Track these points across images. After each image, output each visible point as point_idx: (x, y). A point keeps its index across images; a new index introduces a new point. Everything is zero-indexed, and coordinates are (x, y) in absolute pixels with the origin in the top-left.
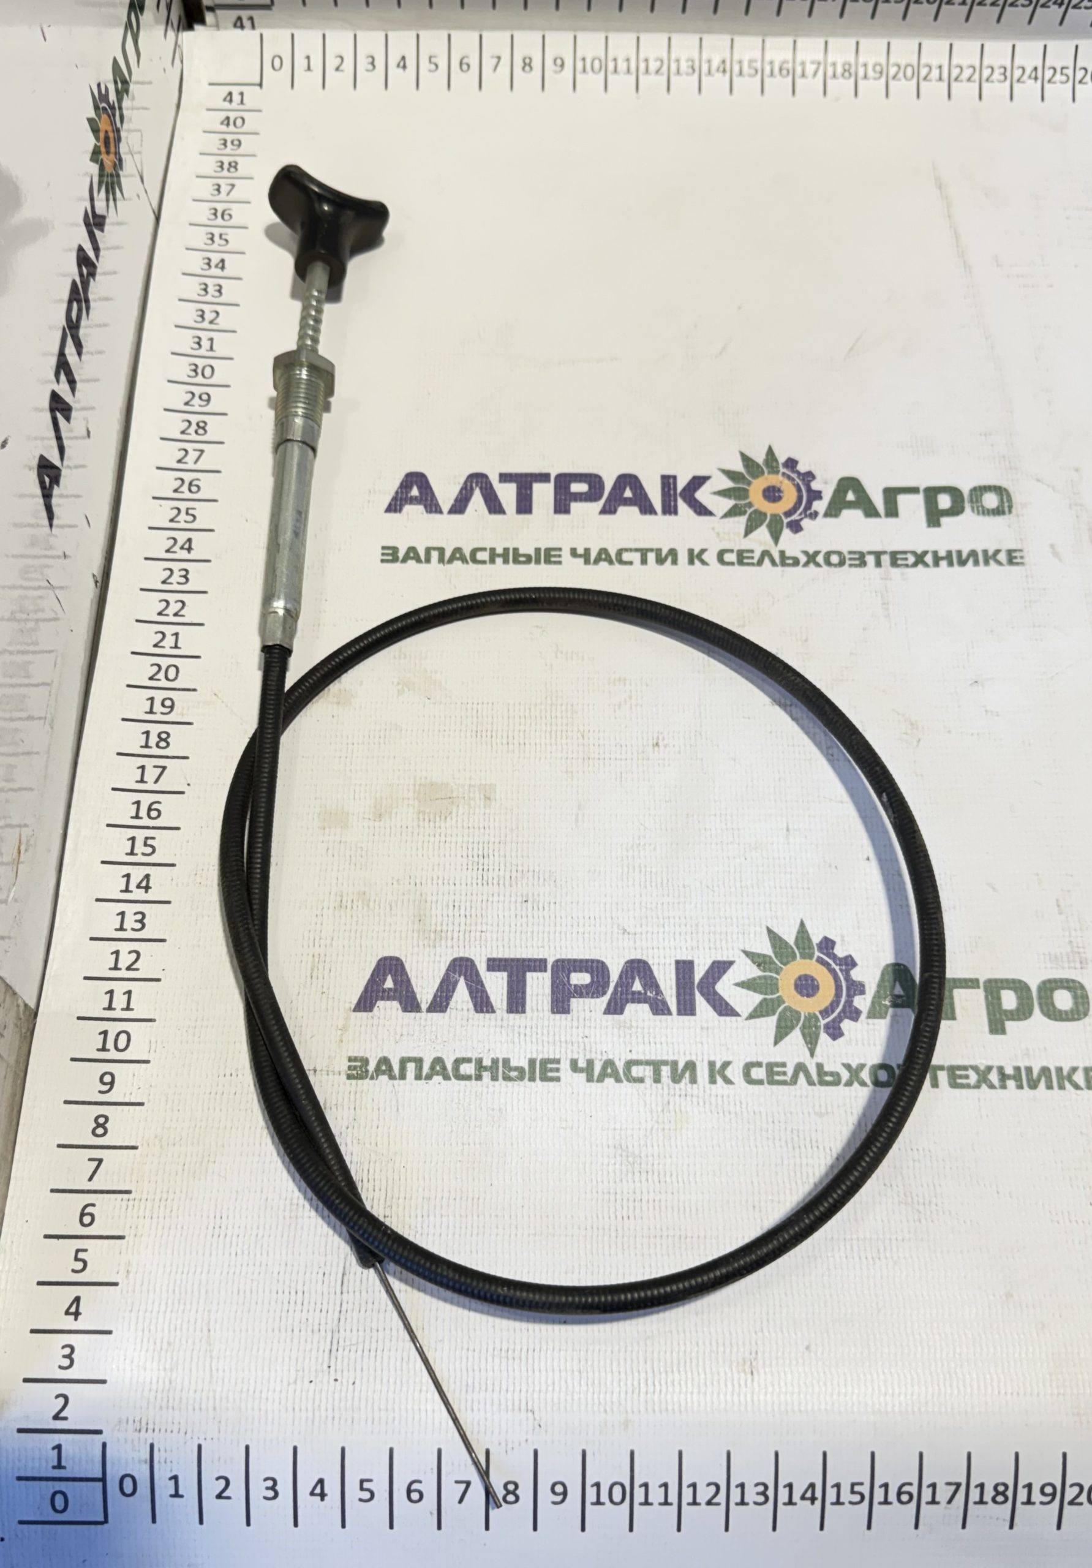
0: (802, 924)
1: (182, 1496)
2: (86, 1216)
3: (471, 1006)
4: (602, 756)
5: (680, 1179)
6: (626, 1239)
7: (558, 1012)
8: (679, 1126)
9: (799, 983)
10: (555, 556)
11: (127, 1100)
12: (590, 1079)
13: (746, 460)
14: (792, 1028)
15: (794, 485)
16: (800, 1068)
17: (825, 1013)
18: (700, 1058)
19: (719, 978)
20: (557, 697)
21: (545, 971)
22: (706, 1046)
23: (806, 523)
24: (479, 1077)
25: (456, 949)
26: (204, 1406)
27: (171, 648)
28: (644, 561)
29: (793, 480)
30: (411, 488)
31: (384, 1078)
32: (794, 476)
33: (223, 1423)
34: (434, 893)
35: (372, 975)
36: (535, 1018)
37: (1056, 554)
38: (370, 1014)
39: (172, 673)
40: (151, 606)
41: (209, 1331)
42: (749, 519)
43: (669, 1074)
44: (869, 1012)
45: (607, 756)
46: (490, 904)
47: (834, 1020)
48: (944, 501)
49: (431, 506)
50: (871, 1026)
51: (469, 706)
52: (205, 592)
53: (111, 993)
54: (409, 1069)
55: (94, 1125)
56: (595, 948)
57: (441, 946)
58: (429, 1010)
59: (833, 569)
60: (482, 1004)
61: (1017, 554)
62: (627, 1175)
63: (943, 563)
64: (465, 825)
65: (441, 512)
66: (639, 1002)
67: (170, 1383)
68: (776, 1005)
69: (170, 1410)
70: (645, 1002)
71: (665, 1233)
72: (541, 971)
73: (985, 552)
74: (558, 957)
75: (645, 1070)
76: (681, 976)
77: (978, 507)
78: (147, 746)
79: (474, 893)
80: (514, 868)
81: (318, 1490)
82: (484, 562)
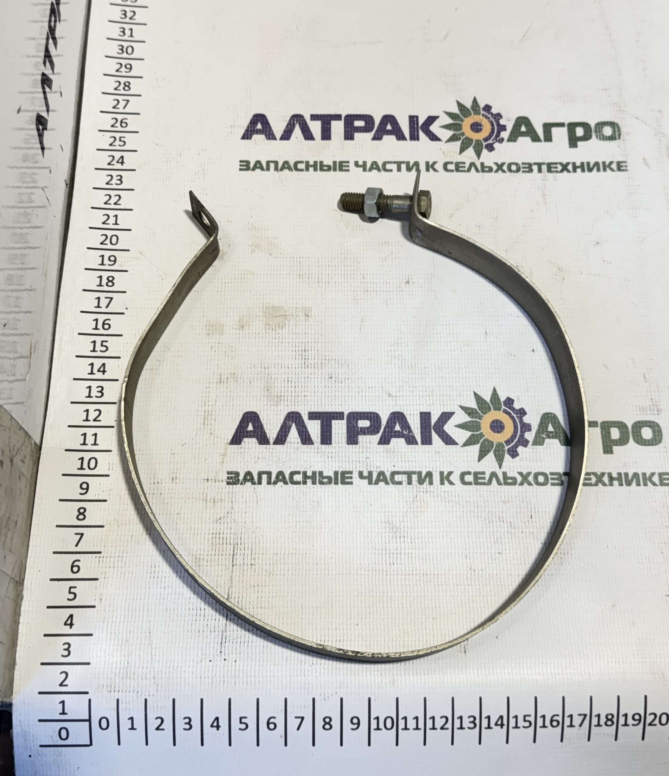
0: (495, 390)
1: (136, 729)
2: (74, 567)
3: (299, 440)
4: (375, 290)
5: (423, 541)
6: (392, 576)
7: (351, 444)
8: (423, 510)
9: (492, 425)
10: (345, 166)
11: (97, 498)
12: (370, 483)
13: (460, 106)
14: (489, 451)
15: (489, 121)
16: (494, 475)
17: (508, 442)
18: (435, 470)
19: (446, 423)
20: (348, 254)
21: (343, 419)
22: (438, 462)
23: (496, 145)
24: (305, 483)
25: (290, 406)
26: (148, 676)
27: (113, 224)
28: (399, 169)
29: (489, 118)
30: (257, 124)
31: (249, 484)
32: (489, 116)
33: (159, 685)
34: (276, 374)
35: (240, 423)
36: (337, 447)
37: (647, 164)
38: (240, 446)
39: (114, 240)
40: (100, 198)
41: (150, 633)
42: (462, 143)
43: (417, 479)
44: (533, 442)
45: (378, 289)
46: (309, 380)
47: (513, 447)
48: (580, 131)
49: (269, 135)
50: (535, 450)
51: (295, 259)
52: (132, 190)
53: (85, 435)
54: (263, 478)
55: (78, 514)
56: (372, 405)
57: (280, 405)
58: (274, 443)
59: (513, 174)
60: (306, 439)
61: (623, 164)
62: (392, 539)
63: (579, 170)
64: (294, 332)
65: (275, 139)
66: (399, 437)
67: (128, 663)
68: (479, 438)
69: (128, 679)
70: (402, 437)
71: (415, 573)
72: (340, 419)
73: (604, 163)
74: (350, 411)
75: (402, 477)
76: (423, 422)
77: (600, 135)
78: (100, 285)
79: (300, 373)
80: (324, 358)
81: (215, 724)
82: (302, 170)
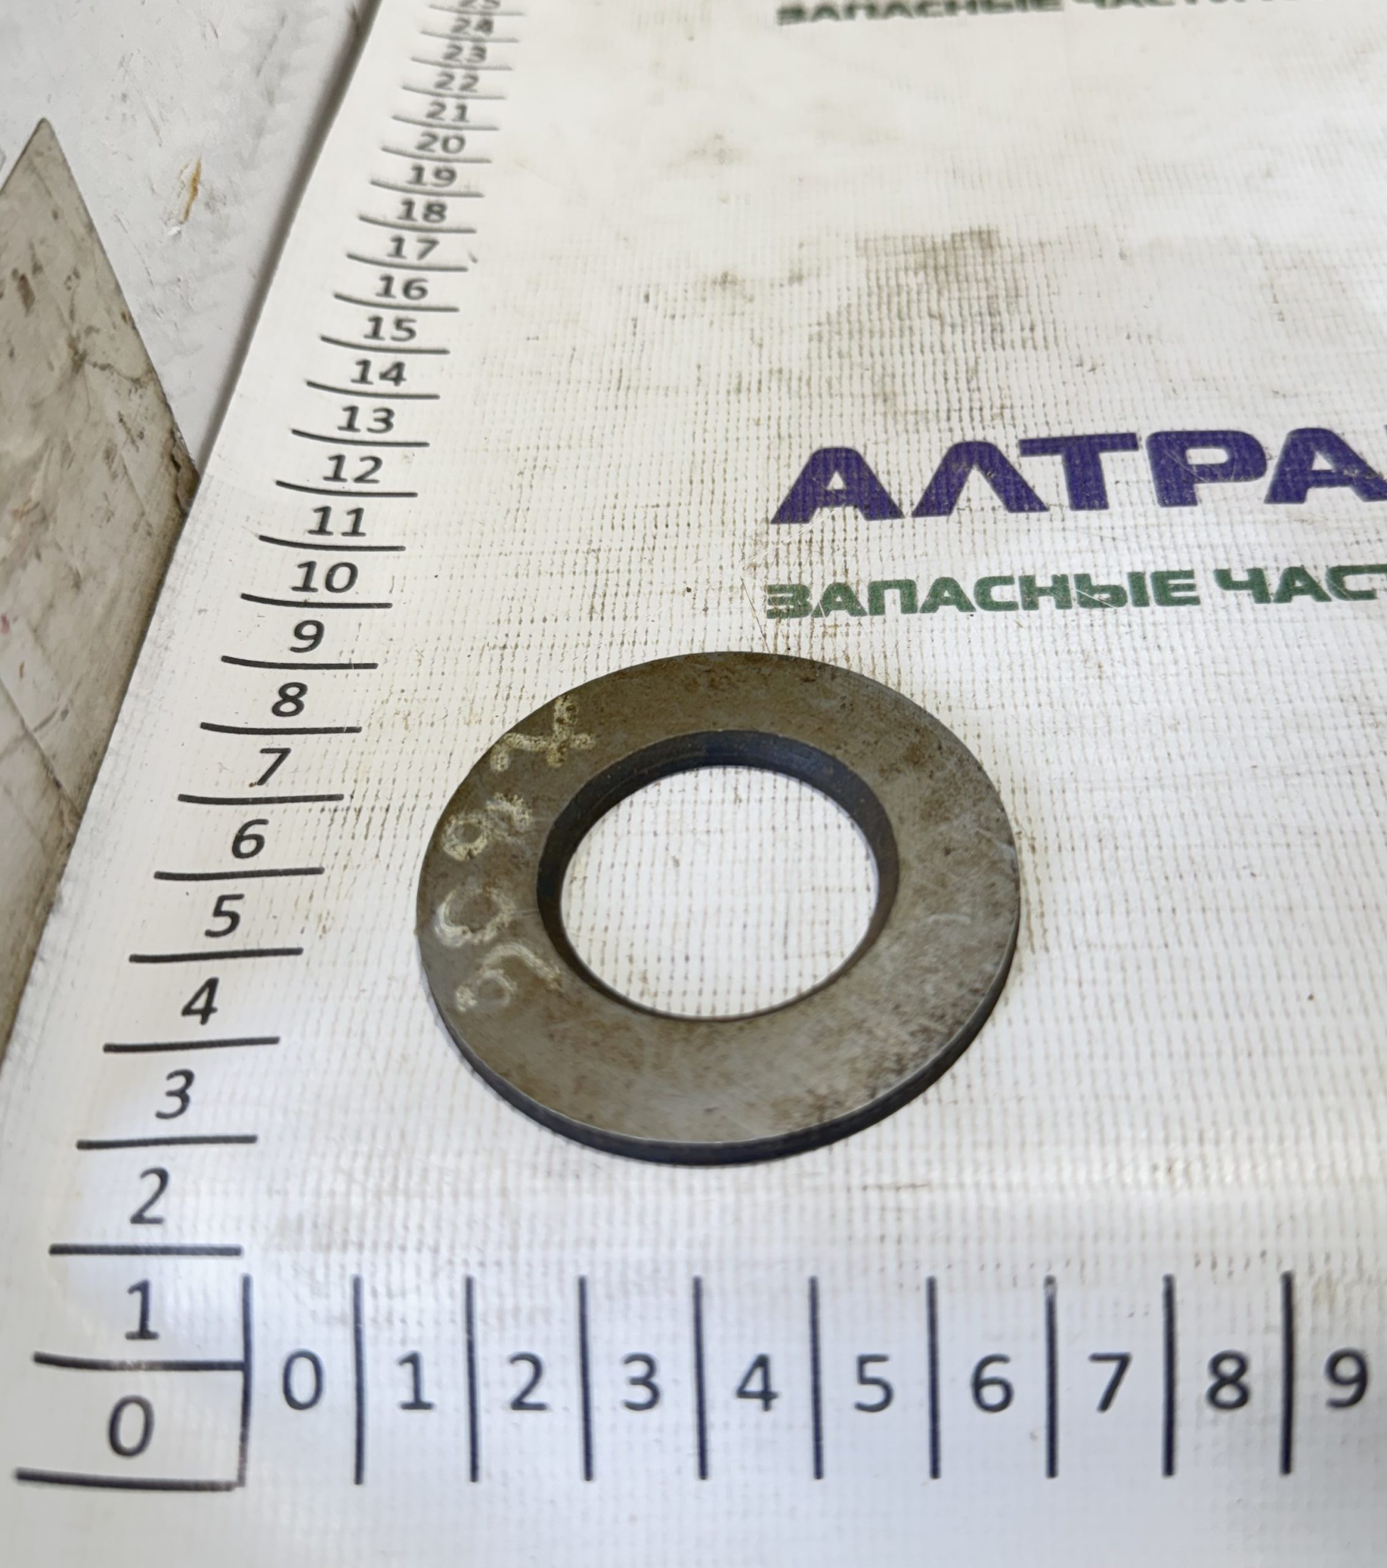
1: (429, 1406)
2: (246, 840)
3: (998, 502)
7: (1175, 504)
11: (344, 661)
12: (1262, 598)
21: (1135, 446)
24: (1031, 605)
25: (957, 432)
27: (454, 119)
31: (841, 614)
34: (908, 365)
35: (804, 473)
36: (1128, 514)
38: (806, 525)
39: (453, 144)
46: (1012, 373)
52: (509, 69)
53: (325, 510)
54: (888, 598)
55: (278, 699)
56: (1226, 416)
57: (928, 428)
58: (917, 513)
60: (1021, 500)
64: (952, 280)
66: (1333, 484)
70: (1344, 484)
72: (1128, 449)
74: (1157, 429)
75: (1372, 580)
78: (408, 217)
79: (981, 361)
80: (1049, 326)
81: (756, 1384)
